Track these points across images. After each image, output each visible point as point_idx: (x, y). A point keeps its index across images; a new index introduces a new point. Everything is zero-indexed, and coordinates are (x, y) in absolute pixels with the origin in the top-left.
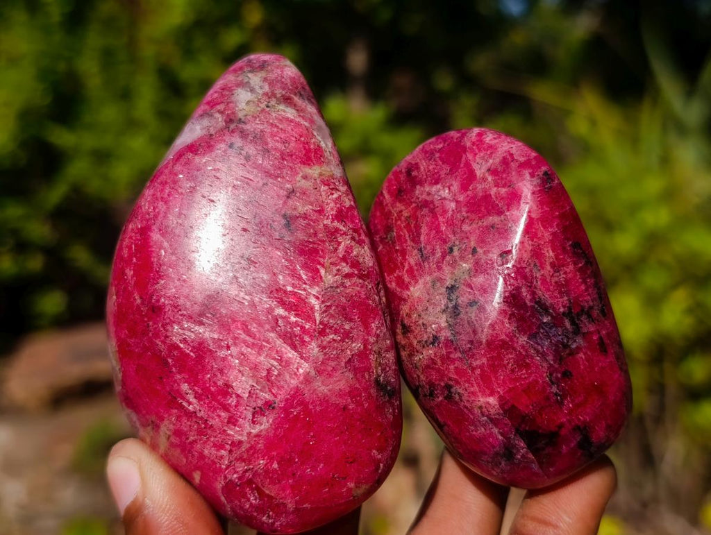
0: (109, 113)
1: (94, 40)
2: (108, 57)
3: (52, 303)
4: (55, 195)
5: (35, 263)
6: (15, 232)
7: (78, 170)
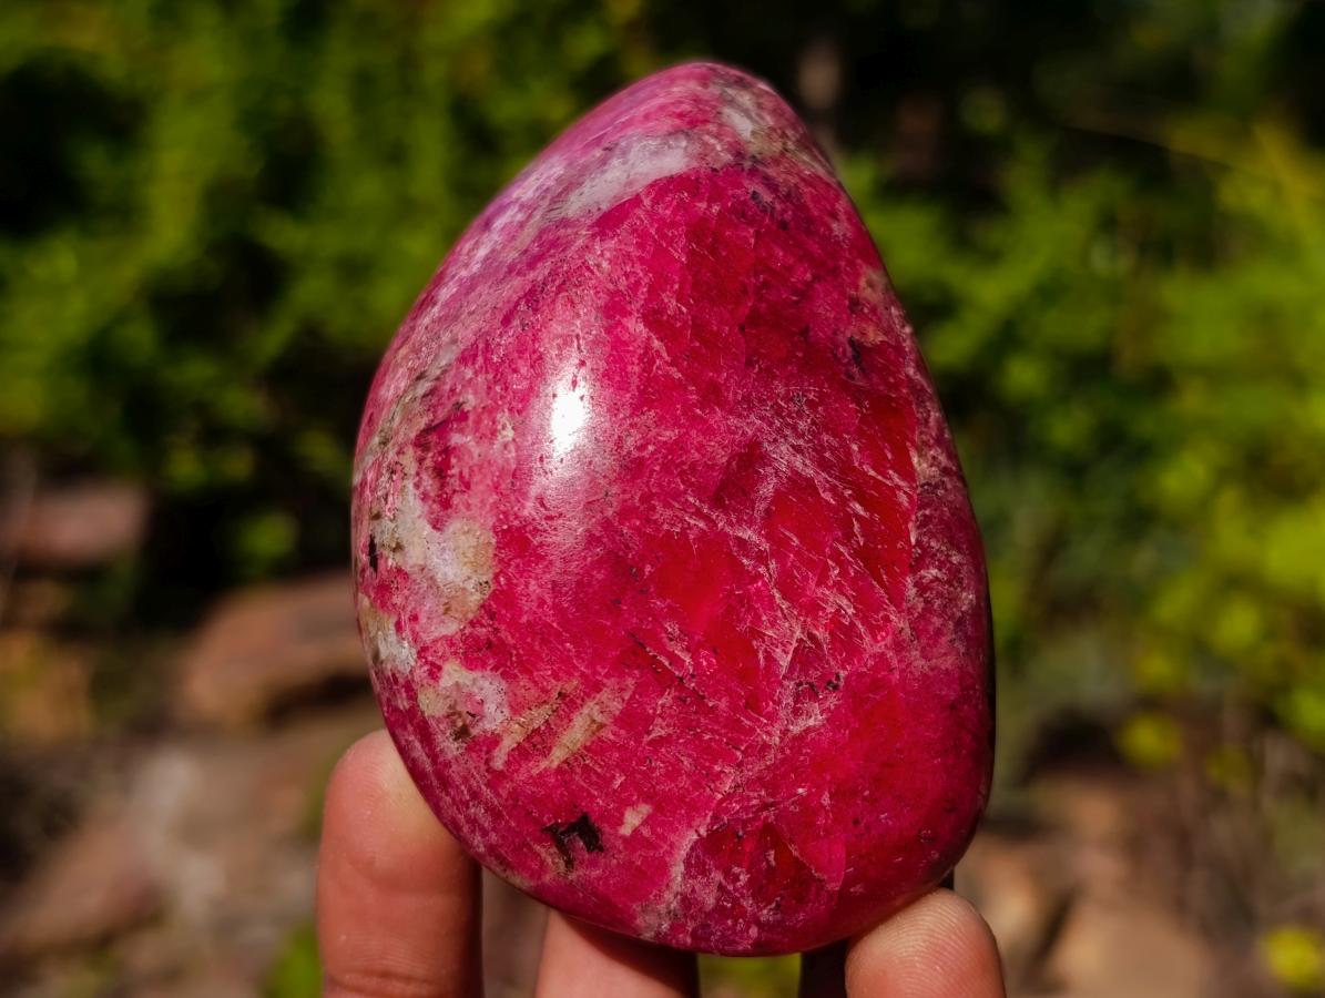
0: (366, 189)
1: (340, 55)
2: (364, 87)
3: (270, 536)
4: (272, 339)
5: (238, 465)
6: (202, 409)
7: (312, 293)
